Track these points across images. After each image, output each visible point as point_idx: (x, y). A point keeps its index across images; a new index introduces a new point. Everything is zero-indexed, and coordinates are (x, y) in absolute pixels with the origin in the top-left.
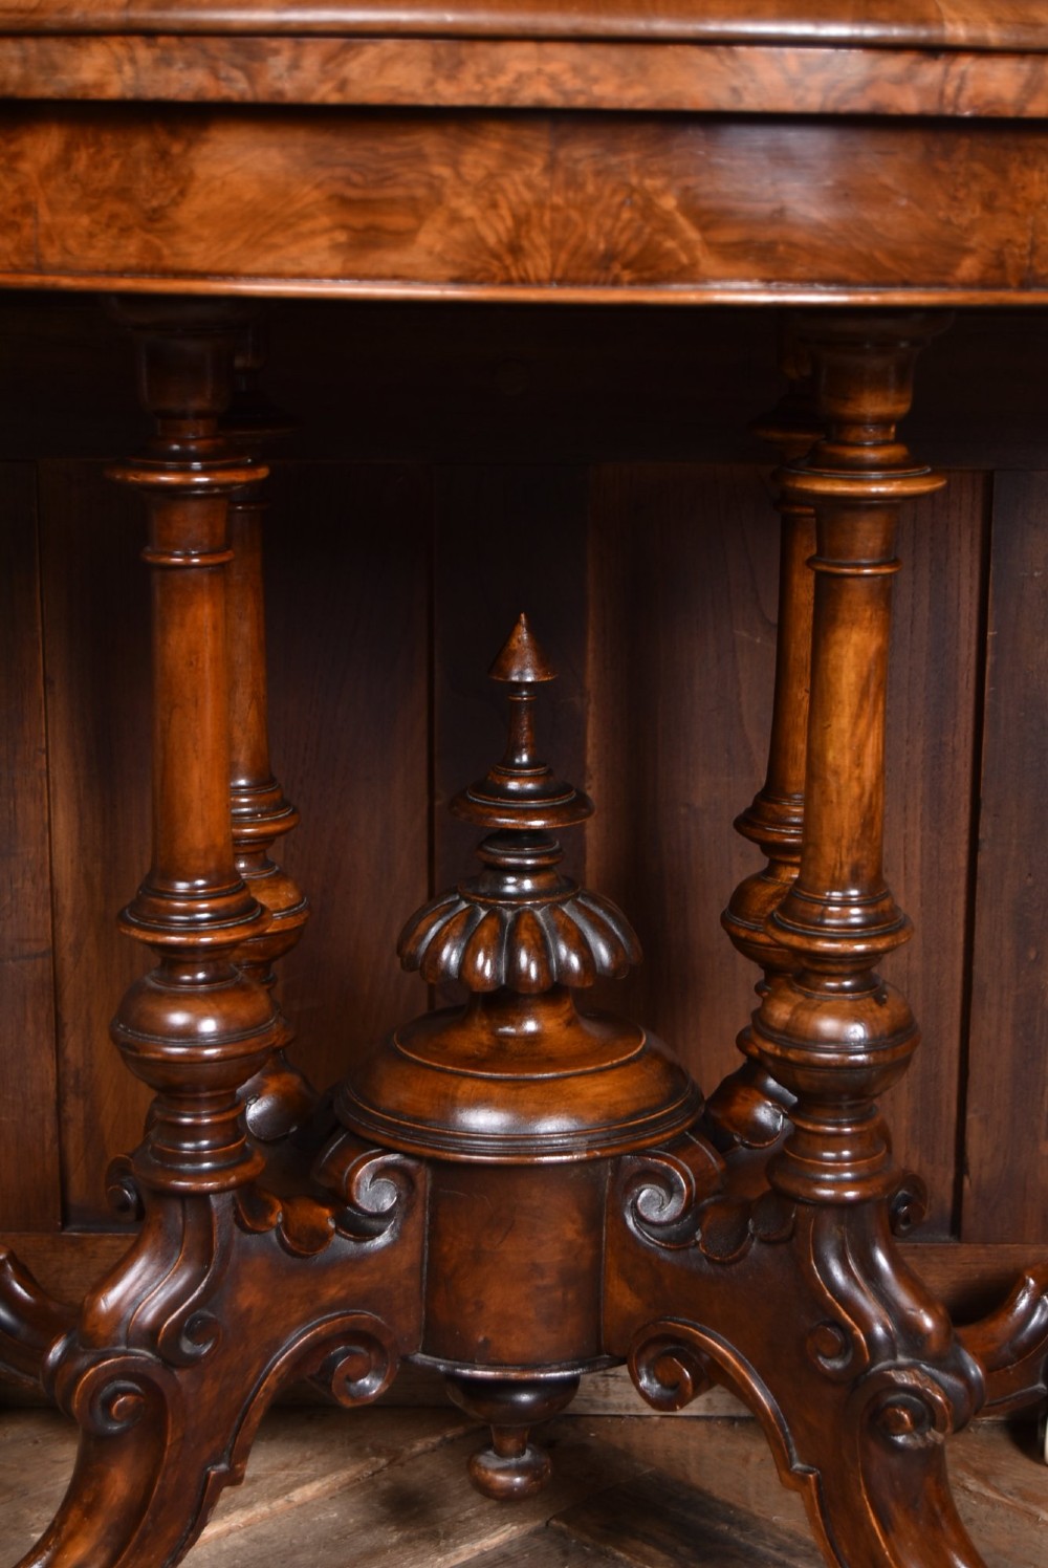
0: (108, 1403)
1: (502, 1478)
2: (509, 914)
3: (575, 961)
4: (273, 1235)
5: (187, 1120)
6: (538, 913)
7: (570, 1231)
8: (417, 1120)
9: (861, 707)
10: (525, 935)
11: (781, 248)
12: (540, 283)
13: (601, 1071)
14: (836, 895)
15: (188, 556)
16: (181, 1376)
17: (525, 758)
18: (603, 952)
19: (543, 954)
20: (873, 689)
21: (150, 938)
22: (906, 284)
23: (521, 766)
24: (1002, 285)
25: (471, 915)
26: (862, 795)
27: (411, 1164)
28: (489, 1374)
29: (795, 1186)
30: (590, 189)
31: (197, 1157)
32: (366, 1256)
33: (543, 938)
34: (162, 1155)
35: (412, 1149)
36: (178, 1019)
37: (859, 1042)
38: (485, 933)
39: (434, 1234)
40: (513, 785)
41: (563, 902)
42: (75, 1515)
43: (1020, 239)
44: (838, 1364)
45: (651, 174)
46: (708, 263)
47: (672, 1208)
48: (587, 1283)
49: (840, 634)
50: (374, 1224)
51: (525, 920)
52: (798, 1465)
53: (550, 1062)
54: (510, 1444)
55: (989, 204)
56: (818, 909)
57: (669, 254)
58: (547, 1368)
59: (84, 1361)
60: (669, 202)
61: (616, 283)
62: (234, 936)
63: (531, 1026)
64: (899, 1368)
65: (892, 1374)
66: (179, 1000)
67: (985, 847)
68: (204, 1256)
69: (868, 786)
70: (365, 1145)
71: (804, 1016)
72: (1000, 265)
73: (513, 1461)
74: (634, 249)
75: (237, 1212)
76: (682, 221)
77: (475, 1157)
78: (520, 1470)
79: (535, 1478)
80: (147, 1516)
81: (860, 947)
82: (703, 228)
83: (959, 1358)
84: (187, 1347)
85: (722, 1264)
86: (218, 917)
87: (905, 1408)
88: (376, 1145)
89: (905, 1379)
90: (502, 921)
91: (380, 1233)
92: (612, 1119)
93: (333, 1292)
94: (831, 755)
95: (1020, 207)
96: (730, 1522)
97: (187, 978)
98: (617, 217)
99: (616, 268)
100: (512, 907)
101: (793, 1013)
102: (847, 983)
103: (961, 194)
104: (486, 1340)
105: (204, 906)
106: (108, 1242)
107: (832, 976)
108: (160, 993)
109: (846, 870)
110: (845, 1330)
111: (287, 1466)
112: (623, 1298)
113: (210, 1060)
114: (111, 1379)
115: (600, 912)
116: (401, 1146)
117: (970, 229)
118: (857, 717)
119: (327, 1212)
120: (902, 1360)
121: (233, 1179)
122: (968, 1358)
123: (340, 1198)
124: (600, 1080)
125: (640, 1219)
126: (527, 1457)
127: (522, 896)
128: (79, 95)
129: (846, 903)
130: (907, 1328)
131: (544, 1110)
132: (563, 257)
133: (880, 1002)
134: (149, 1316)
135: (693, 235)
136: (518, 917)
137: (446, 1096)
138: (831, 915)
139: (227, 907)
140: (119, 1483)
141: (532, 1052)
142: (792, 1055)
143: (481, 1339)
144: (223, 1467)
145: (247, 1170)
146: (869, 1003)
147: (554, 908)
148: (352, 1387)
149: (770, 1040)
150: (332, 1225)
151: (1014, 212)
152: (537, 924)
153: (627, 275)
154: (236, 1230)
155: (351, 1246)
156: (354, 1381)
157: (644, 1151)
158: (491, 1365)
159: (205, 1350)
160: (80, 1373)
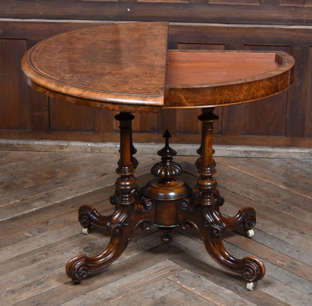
0: (115, 231)
4: (136, 210)
5: (124, 196)
7: (174, 209)
8: (153, 194)
11: (196, 102)
12: (168, 106)
16: (124, 228)
18: (177, 171)
22: (210, 105)
24: (222, 104)
28: (163, 226)
29: (202, 203)
30: (173, 96)
32: (147, 212)
34: (121, 200)
37: (210, 185)
39: (156, 209)
42: (111, 245)
43: (224, 98)
44: (207, 226)
45: (180, 94)
46: (187, 104)
47: (187, 206)
48: (176, 215)
50: (148, 208)
52: (203, 238)
55: (220, 95)
56: (204, 170)
57: (183, 103)
58: (171, 225)
60: (183, 97)
61: (177, 106)
64: (215, 226)
66: (124, 181)
68: (127, 213)
70: (147, 197)
71: (203, 182)
72: (222, 101)
73: (167, 237)
74: (179, 103)
75: (131, 207)
76: (184, 99)
79: (170, 239)
80: (120, 245)
81: (210, 175)
82: (186, 100)
83: (223, 224)
84: (125, 224)
85: (193, 213)
86: (129, 171)
87: (215, 231)
89: (215, 227)
92: (179, 194)
93: (143, 216)
95: (224, 95)
97: (125, 179)
98: (177, 99)
99: (177, 105)
101: (201, 182)
102: (208, 179)
103: (217, 94)
104: (163, 223)
108: (121, 180)
109: (208, 165)
110: (208, 221)
112: (181, 217)
113: (128, 189)
114: (116, 228)
116: (152, 198)
117: (218, 98)
119: (142, 206)
120: (215, 225)
121: (131, 203)
123: (144, 204)
125: (183, 207)
130: (216, 220)
131: (171, 192)
132: (170, 104)
133: (212, 180)
134: (121, 220)
135: (185, 101)
137: (158, 191)
140: (116, 241)
141: (169, 186)
143: (162, 222)
144: (129, 239)
150: (143, 208)
151: (223, 96)
153: (178, 105)
154: (131, 209)
155: (145, 211)
156: (146, 228)
157: (183, 198)
158: (163, 225)
159: (127, 224)
160: (112, 227)
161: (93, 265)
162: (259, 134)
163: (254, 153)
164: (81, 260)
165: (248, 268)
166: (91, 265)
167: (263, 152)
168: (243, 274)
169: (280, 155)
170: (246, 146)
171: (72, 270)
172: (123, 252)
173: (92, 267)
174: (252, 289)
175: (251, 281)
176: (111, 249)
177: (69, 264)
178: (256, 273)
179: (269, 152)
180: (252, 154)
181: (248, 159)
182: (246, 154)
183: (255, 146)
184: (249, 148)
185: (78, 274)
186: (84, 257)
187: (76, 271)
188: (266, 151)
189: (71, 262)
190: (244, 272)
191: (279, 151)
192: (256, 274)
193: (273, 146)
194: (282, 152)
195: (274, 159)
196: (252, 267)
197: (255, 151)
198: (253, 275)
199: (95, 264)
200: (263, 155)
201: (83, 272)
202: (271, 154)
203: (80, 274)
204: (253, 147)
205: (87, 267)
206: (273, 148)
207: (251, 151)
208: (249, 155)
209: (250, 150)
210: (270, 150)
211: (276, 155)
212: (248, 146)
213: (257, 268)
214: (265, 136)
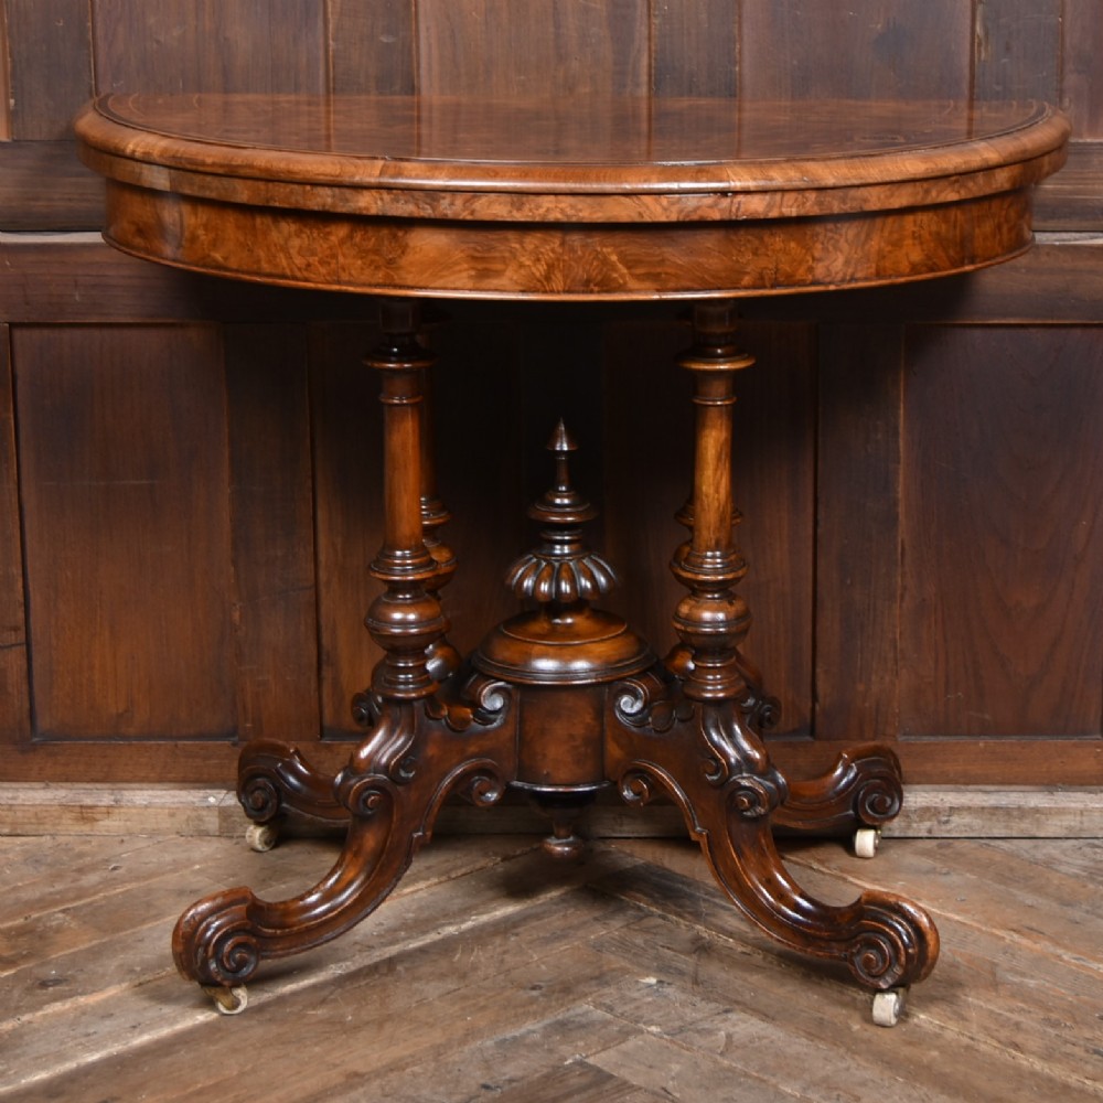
0: (365, 801)
1: (559, 849)
2: (557, 564)
3: (589, 585)
4: (443, 721)
5: (401, 665)
6: (571, 564)
7: (588, 719)
8: (512, 665)
9: (717, 465)
10: (564, 574)
11: (663, 276)
12: (559, 292)
13: (602, 641)
14: (709, 554)
15: (401, 399)
16: (400, 788)
17: (564, 488)
18: (602, 580)
19: (573, 582)
20: (723, 457)
21: (384, 577)
22: (719, 289)
23: (562, 492)
24: (764, 287)
25: (538, 565)
26: (719, 507)
27: (509, 686)
28: (549, 789)
29: (693, 693)
30: (580, 253)
31: (406, 682)
32: (488, 731)
33: (573, 576)
34: (390, 682)
35: (510, 679)
36: (397, 616)
37: (722, 622)
38: (545, 573)
39: (522, 721)
40: (558, 501)
41: (583, 558)
42: (348, 856)
43: (771, 266)
44: (715, 778)
45: (606, 246)
46: (632, 284)
47: (638, 706)
48: (596, 744)
49: (707, 432)
50: (492, 716)
51: (564, 567)
52: (698, 829)
53: (578, 636)
54: (562, 832)
55: (755, 253)
56: (700, 560)
57: (615, 279)
58: (578, 785)
59: (353, 781)
60: (614, 258)
61: (592, 292)
62: (425, 576)
63: (569, 621)
64: (743, 778)
65: (739, 780)
66: (398, 607)
67: (821, 523)
68: (411, 729)
69: (722, 502)
70: (488, 678)
71: (695, 611)
72: (762, 278)
73: (564, 841)
74: (599, 277)
75: (426, 709)
76: (620, 266)
77: (541, 682)
78: (567, 845)
79: (575, 849)
80: (384, 856)
81: (720, 578)
82: (629, 268)
83: (774, 775)
84: (403, 774)
85: (660, 732)
86: (416, 567)
87: (745, 796)
88: (493, 678)
89: (745, 783)
90: (553, 567)
91: (495, 721)
92: (607, 663)
93: (472, 749)
94: (704, 488)
95: (769, 253)
96: (683, 883)
97: (401, 596)
98: (591, 264)
99: (592, 286)
100: (557, 561)
101: (690, 609)
102: (716, 596)
103: (742, 249)
104: (548, 774)
105: (409, 562)
106: (346, 746)
107: (709, 592)
108: (388, 604)
109: (713, 542)
110: (717, 760)
111: (447, 861)
112: (614, 751)
113: (413, 635)
114: (367, 789)
115: (602, 562)
116: (505, 678)
117: (748, 263)
118: (716, 470)
119: (469, 710)
120: (745, 775)
121: (424, 693)
122: (779, 775)
123: (475, 704)
124: (602, 645)
125: (623, 712)
126: (571, 839)
127: (563, 555)
128: (358, 212)
129: (714, 557)
130: (747, 759)
131: (575, 657)
132: (568, 281)
133: (731, 604)
134: (384, 760)
135: (625, 271)
136: (561, 565)
137: (526, 653)
138: (707, 563)
139: (420, 563)
140: (370, 841)
141: (569, 632)
142: (689, 629)
143: (545, 772)
144: (420, 834)
145: (430, 689)
146: (726, 604)
147: (579, 560)
148: (483, 798)
149: (679, 622)
150: (471, 716)
151: (768, 255)
152: (571, 569)
153: (596, 289)
154: (426, 718)
155: (481, 727)
156: (483, 794)
157: (624, 679)
158: (550, 785)
159: (411, 775)
160: (352, 787)
161: (279, 932)
162: (985, 730)
163: (967, 819)
164: (233, 908)
165: (871, 934)
166: (270, 931)
167: (1007, 812)
168: (853, 964)
169: (1086, 825)
170: (927, 787)
171: (199, 946)
172: (395, 886)
173: (273, 938)
174: (894, 1021)
175: (884, 986)
176: (351, 875)
177: (188, 921)
178: (903, 952)
179: (1037, 810)
180: (955, 819)
181: (940, 846)
182: (927, 824)
183: (971, 787)
184: (941, 795)
185: (220, 962)
186: (244, 900)
187: (211, 949)
188: (1019, 808)
189: (193, 917)
190: (859, 952)
191: (1080, 806)
192: (903, 959)
193: (1051, 783)
194: (1092, 810)
195: (1059, 842)
196: (887, 930)
197: (969, 809)
198: (890, 965)
199: (289, 927)
200: (1007, 827)
201: (237, 955)
202: (1043, 817)
203: (227, 966)
204: (958, 791)
205: (254, 935)
206: (1051, 792)
207: (952, 810)
208: (943, 827)
209: (948, 805)
210: (1036, 799)
211: (1065, 823)
212: (937, 787)
213: (908, 935)
214: (1013, 740)
